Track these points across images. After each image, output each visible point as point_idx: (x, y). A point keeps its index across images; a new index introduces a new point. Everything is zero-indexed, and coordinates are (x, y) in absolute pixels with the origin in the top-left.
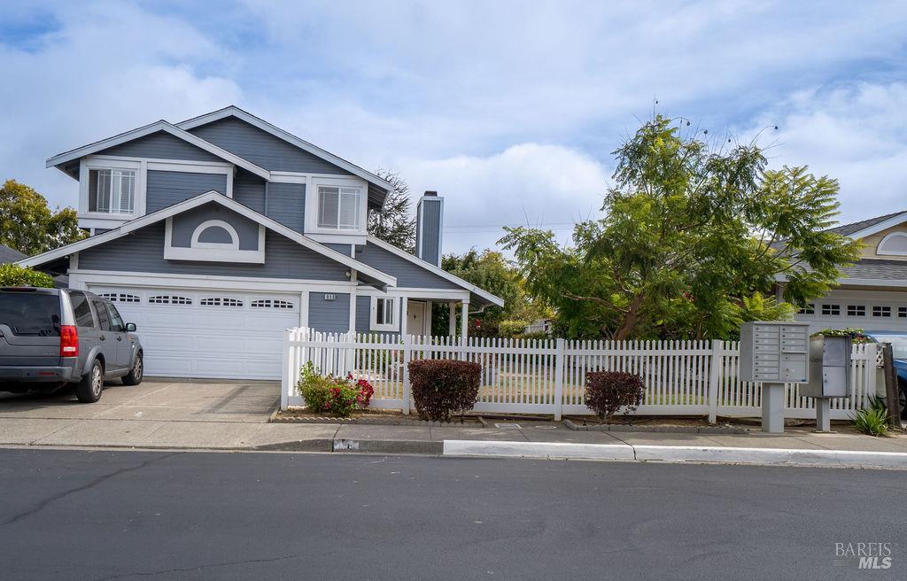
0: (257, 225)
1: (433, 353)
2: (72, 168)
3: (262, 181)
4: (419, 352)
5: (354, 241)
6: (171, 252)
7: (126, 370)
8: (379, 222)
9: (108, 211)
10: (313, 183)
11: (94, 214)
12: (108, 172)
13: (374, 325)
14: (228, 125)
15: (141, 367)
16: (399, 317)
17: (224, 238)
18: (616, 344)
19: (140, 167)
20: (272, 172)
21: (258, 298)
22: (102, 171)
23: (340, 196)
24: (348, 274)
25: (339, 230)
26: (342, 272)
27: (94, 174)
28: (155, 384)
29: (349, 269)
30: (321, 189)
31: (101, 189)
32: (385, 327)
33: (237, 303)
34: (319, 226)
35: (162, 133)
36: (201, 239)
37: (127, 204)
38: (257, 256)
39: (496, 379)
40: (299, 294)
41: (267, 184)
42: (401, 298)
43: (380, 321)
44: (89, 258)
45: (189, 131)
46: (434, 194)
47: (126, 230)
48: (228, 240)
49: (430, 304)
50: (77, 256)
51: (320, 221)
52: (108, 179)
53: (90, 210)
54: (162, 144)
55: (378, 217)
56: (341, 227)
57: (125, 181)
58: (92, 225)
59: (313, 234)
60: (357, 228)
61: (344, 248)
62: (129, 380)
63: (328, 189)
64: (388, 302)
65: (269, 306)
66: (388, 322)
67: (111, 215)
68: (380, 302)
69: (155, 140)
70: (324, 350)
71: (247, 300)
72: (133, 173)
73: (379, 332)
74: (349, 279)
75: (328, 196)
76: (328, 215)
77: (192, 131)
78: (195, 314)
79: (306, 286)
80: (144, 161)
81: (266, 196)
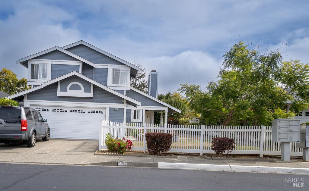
0: (90, 83)
1: (154, 130)
2: (25, 64)
3: (92, 67)
4: (149, 130)
5: (125, 89)
6: (60, 93)
7: (43, 136)
8: (134, 82)
9: (38, 79)
10: (111, 68)
11: (33, 80)
12: (38, 65)
13: (132, 120)
14: (80, 47)
15: (49, 135)
16: (142, 116)
18: (224, 127)
19: (48, 63)
20: (96, 64)
21: (90, 110)
22: (36, 65)
23: (120, 73)
24: (123, 101)
25: (120, 85)
26: (121, 100)
27: (33, 66)
28: (54, 141)
29: (124, 99)
30: (113, 70)
31: (35, 71)
32: (137, 120)
33: (83, 112)
34: (113, 83)
35: (57, 51)
36: (70, 89)
37: (44, 76)
38: (90, 95)
39: (178, 140)
40: (105, 109)
41: (94, 69)
42: (143, 110)
43: (135, 118)
44: (31, 96)
46: (155, 71)
47: (44, 86)
48: (80, 89)
49: (153, 112)
50: (27, 95)
52: (38, 67)
53: (31, 79)
54: (57, 54)
55: (134, 80)
56: (121, 84)
57: (44, 68)
58: (32, 84)
59: (111, 87)
60: (126, 84)
61: (122, 92)
62: (45, 139)
63: (116, 70)
64: (138, 111)
65: (94, 113)
66: (138, 119)
67: (39, 80)
68: (135, 111)
69: (55, 53)
70: (114, 129)
71: (87, 111)
72: (46, 65)
73: (135, 122)
74: (123, 103)
75: (116, 73)
76: (116, 80)
77: (67, 50)
78: (68, 116)
79: (108, 106)
80: (50, 60)
81: (94, 73)
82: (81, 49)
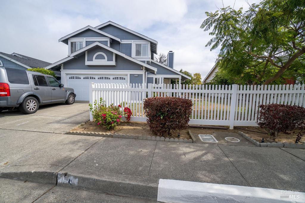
0: (113, 53)
2: (66, 41)
3: (119, 43)
5: (146, 60)
6: (87, 63)
7: (62, 100)
10: (134, 43)
12: (76, 42)
14: (108, 27)
16: (161, 83)
17: (103, 58)
19: (83, 40)
20: (122, 40)
21: (114, 77)
22: (74, 42)
23: (142, 46)
24: (142, 68)
25: (142, 57)
27: (72, 43)
29: (142, 66)
30: (136, 45)
33: (108, 78)
34: (136, 56)
35: (89, 29)
36: (96, 58)
38: (113, 63)
40: (127, 75)
41: (121, 44)
42: (162, 78)
45: (99, 29)
49: (170, 80)
50: (63, 66)
51: (136, 54)
52: (76, 44)
54: (89, 33)
57: (80, 44)
59: (134, 58)
60: (147, 56)
61: (144, 62)
63: (138, 45)
64: (158, 79)
65: (118, 79)
66: (158, 84)
68: (156, 79)
71: (111, 77)
72: (82, 42)
74: (142, 70)
75: (138, 47)
76: (138, 53)
79: (129, 72)
80: (85, 38)
81: (120, 48)
82: (110, 29)
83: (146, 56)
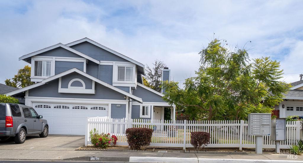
0: (91, 81)
1: (164, 126)
2: (28, 60)
3: (97, 65)
5: (130, 86)
6: (61, 90)
7: (40, 132)
8: (156, 79)
9: (41, 76)
10: (116, 65)
11: (37, 76)
12: (41, 62)
13: (141, 116)
14: (85, 44)
15: (48, 131)
16: (150, 113)
17: (80, 85)
19: (53, 60)
20: (101, 61)
21: (93, 106)
22: (39, 62)
23: (125, 69)
24: (125, 97)
25: (125, 82)
26: (123, 97)
27: (36, 63)
28: (52, 137)
30: (119, 67)
31: (39, 67)
32: (145, 116)
33: (85, 108)
34: (118, 80)
35: (60, 48)
36: (72, 85)
37: (48, 73)
38: (92, 91)
40: (108, 105)
41: (99, 66)
42: (151, 106)
43: (143, 114)
44: (32, 92)
45: (70, 47)
46: (167, 68)
47: (44, 82)
48: (82, 86)
49: (163, 108)
50: (28, 92)
51: (118, 78)
52: (41, 64)
53: (35, 76)
54: (60, 52)
55: (156, 77)
56: (126, 81)
57: (47, 65)
58: (36, 81)
59: (116, 83)
61: (126, 89)
62: (42, 136)
63: (121, 67)
64: (146, 107)
65: (97, 109)
66: (146, 114)
67: (43, 77)
68: (144, 107)
69: (58, 50)
71: (89, 107)
72: (50, 62)
73: (144, 118)
74: (125, 99)
75: (121, 70)
76: (121, 77)
77: (71, 47)
78: (70, 112)
79: (110, 102)
80: (54, 57)
81: (99, 70)
82: (86, 47)
83: (130, 81)
